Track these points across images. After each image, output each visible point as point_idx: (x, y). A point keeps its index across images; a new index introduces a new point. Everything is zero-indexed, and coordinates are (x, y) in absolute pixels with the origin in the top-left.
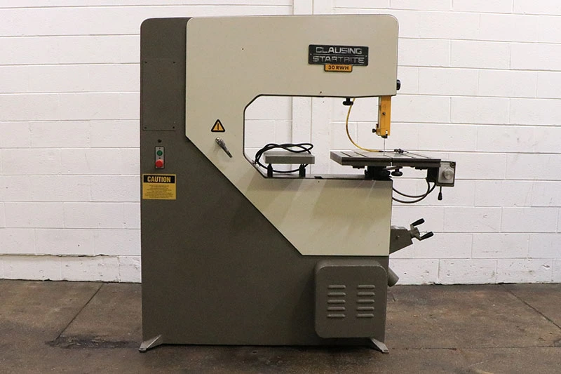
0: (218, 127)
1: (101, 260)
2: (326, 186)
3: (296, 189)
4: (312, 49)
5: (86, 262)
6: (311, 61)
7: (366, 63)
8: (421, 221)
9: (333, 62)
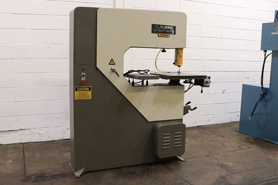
0: (112, 62)
1: (21, 132)
2: (159, 89)
3: (146, 91)
4: (153, 26)
5: (13, 133)
6: (153, 32)
7: (175, 33)
8: (189, 103)
9: (162, 33)
